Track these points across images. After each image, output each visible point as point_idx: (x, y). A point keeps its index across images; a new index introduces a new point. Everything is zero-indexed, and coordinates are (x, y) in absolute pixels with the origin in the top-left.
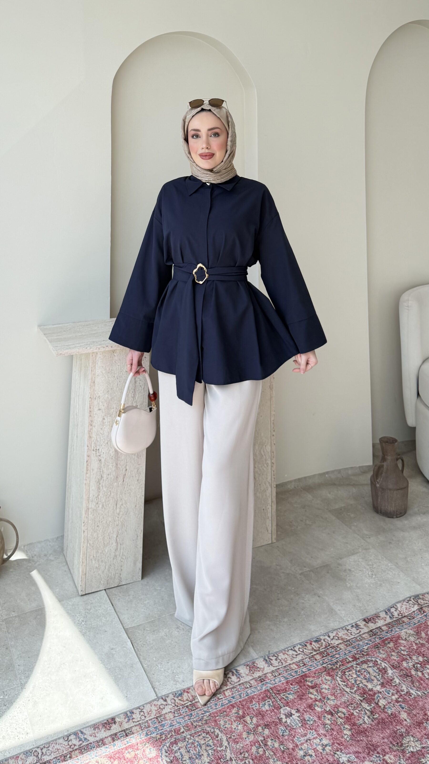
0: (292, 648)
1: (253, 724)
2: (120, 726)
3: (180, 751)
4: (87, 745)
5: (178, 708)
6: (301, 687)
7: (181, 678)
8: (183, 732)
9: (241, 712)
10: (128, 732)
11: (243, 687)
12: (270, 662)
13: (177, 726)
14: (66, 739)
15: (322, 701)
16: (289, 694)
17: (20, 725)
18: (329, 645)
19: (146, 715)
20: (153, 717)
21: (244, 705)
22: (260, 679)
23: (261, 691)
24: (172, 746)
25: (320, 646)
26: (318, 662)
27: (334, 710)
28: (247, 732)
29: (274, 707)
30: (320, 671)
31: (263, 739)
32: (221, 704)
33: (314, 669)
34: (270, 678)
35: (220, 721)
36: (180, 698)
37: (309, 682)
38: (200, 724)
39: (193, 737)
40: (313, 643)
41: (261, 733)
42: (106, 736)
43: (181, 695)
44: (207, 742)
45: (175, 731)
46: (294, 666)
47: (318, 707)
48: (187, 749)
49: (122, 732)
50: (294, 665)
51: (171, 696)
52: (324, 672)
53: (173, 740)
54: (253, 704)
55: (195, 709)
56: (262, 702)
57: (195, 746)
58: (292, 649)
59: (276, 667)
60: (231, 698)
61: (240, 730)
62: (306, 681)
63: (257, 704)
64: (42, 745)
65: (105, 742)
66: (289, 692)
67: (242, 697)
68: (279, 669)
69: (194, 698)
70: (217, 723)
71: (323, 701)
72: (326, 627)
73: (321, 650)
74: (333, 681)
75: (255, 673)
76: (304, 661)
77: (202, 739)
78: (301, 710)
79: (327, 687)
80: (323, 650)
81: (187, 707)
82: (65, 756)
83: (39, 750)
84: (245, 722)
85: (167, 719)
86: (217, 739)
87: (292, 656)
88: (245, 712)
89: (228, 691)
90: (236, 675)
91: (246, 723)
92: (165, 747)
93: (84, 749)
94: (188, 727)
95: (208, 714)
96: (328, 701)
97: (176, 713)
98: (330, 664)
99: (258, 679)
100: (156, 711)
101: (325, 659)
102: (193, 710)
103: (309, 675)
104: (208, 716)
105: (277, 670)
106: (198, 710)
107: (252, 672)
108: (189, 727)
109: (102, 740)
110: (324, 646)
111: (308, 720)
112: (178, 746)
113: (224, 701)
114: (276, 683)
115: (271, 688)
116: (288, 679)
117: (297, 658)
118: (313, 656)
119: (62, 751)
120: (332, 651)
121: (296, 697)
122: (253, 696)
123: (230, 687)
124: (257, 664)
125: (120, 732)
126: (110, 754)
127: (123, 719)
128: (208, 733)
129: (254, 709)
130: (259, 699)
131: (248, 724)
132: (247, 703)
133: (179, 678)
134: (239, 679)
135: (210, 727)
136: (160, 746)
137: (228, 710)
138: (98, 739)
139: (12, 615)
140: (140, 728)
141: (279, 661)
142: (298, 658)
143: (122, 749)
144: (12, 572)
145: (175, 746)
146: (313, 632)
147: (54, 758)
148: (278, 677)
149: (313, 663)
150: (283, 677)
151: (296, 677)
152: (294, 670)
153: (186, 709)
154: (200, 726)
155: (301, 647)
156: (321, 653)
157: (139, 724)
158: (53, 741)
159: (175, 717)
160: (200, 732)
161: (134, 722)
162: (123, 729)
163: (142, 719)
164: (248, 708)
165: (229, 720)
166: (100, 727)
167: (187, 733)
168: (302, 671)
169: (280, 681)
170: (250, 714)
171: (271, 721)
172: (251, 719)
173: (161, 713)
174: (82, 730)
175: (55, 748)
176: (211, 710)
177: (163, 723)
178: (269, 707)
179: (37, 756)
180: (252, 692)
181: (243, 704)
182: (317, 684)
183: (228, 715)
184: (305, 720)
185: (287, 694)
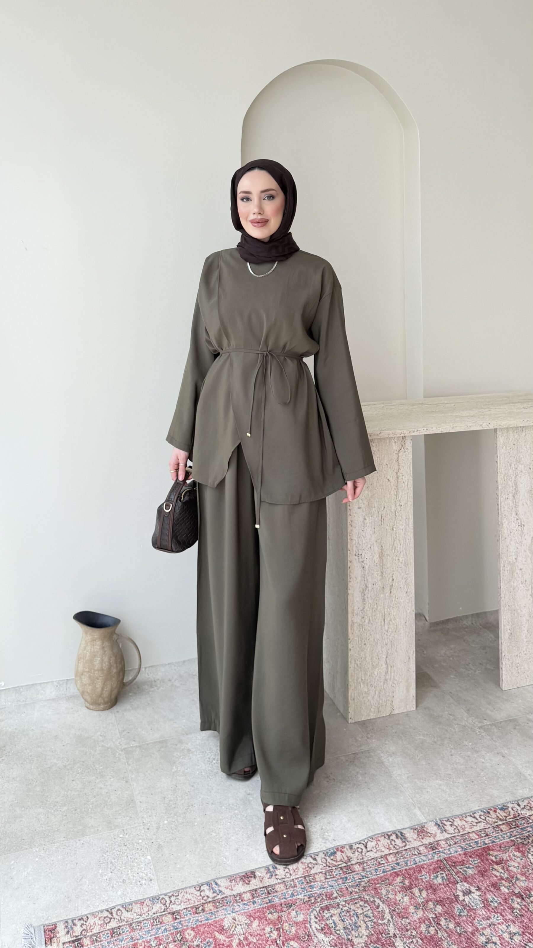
0: (472, 814)
1: (422, 897)
2: (261, 881)
3: (333, 918)
4: (222, 898)
5: (330, 868)
6: (482, 860)
7: (332, 836)
8: (336, 898)
9: (407, 882)
10: (270, 890)
11: (409, 853)
12: (444, 827)
13: (329, 890)
14: (198, 889)
15: (509, 880)
16: (467, 868)
17: (143, 869)
18: (519, 816)
19: (291, 872)
20: (300, 876)
21: (410, 875)
22: (431, 847)
23: (432, 860)
24: (323, 912)
25: (507, 815)
26: (504, 834)
27: (525, 894)
28: (415, 906)
29: (449, 881)
30: (506, 845)
31: (434, 916)
32: (382, 870)
33: (499, 841)
34: (443, 846)
35: (381, 889)
36: (332, 857)
37: (492, 856)
38: (357, 890)
39: (349, 904)
40: (498, 811)
41: (432, 909)
42: (245, 891)
43: (334, 853)
44: (365, 911)
45: (326, 895)
46: (473, 836)
47: (505, 887)
48: (341, 917)
49: (263, 889)
50: (474, 834)
51: (322, 855)
52: (511, 846)
53: (324, 905)
54: (423, 874)
55: (351, 872)
56: (433, 874)
57: (350, 915)
58: (471, 816)
59: (451, 834)
60: (395, 865)
61: (406, 903)
62: (489, 855)
63: (428, 875)
64: (170, 892)
65: (244, 897)
66: (467, 866)
67: (409, 864)
68: (454, 836)
69: (349, 860)
70: (377, 891)
71: (511, 881)
72: (512, 793)
73: (508, 820)
74: (523, 858)
75: (424, 839)
76: (487, 831)
77: (359, 908)
78: (483, 889)
79: (516, 865)
80: (511, 820)
81: (341, 868)
82: (196, 908)
83: (167, 898)
84: (412, 893)
85: (316, 880)
86: (377, 910)
87: (471, 823)
88: (413, 883)
89: (391, 856)
90: (401, 838)
91: (414, 895)
92: (315, 912)
93: (219, 902)
94: (341, 892)
95: (366, 880)
96: (517, 882)
97: (328, 874)
98: (520, 838)
99: (429, 845)
100: (303, 869)
101: (514, 831)
102: (349, 873)
103: (494, 848)
104: (366, 882)
105: (453, 838)
106: (355, 873)
107: (420, 837)
108: (343, 892)
109: (240, 895)
110: (512, 816)
111: (492, 902)
112: (330, 912)
113: (386, 867)
114: (451, 853)
115: (444, 859)
116: (466, 851)
117: (478, 827)
118: (498, 826)
119: (193, 902)
120: (523, 822)
121: (476, 872)
122: (423, 865)
123: (394, 851)
124: (427, 829)
125: (260, 888)
126: (249, 912)
127: (264, 874)
128: (366, 902)
129: (424, 880)
130: (430, 870)
131: (416, 896)
132: (415, 873)
133: (330, 836)
134: (404, 844)
135: (369, 895)
136: (309, 910)
137: (391, 878)
138: (235, 893)
139: (133, 744)
140: (284, 887)
141: (455, 827)
142: (480, 826)
143: (263, 908)
144: (131, 696)
145: (326, 912)
146: (496, 798)
147: (185, 909)
148: (454, 846)
149: (498, 834)
150: (459, 848)
151: (476, 848)
152: (474, 840)
153: (339, 871)
154: (356, 892)
155: (482, 814)
156: (509, 824)
157: (284, 882)
158: (182, 889)
159: (326, 879)
160: (357, 900)
161: (277, 879)
162: (264, 886)
163: (288, 876)
164: (417, 879)
165: (393, 890)
166: (238, 880)
167: (341, 899)
168: (484, 842)
169: (457, 852)
170: (419, 886)
171: (445, 898)
172: (420, 891)
173: (310, 872)
174: (216, 881)
175: (186, 897)
176: (370, 875)
177: (312, 884)
178: (443, 880)
179: (165, 904)
180: (420, 860)
181: (410, 873)
182: (503, 860)
183: (391, 883)
184: (487, 900)
185: (464, 867)
